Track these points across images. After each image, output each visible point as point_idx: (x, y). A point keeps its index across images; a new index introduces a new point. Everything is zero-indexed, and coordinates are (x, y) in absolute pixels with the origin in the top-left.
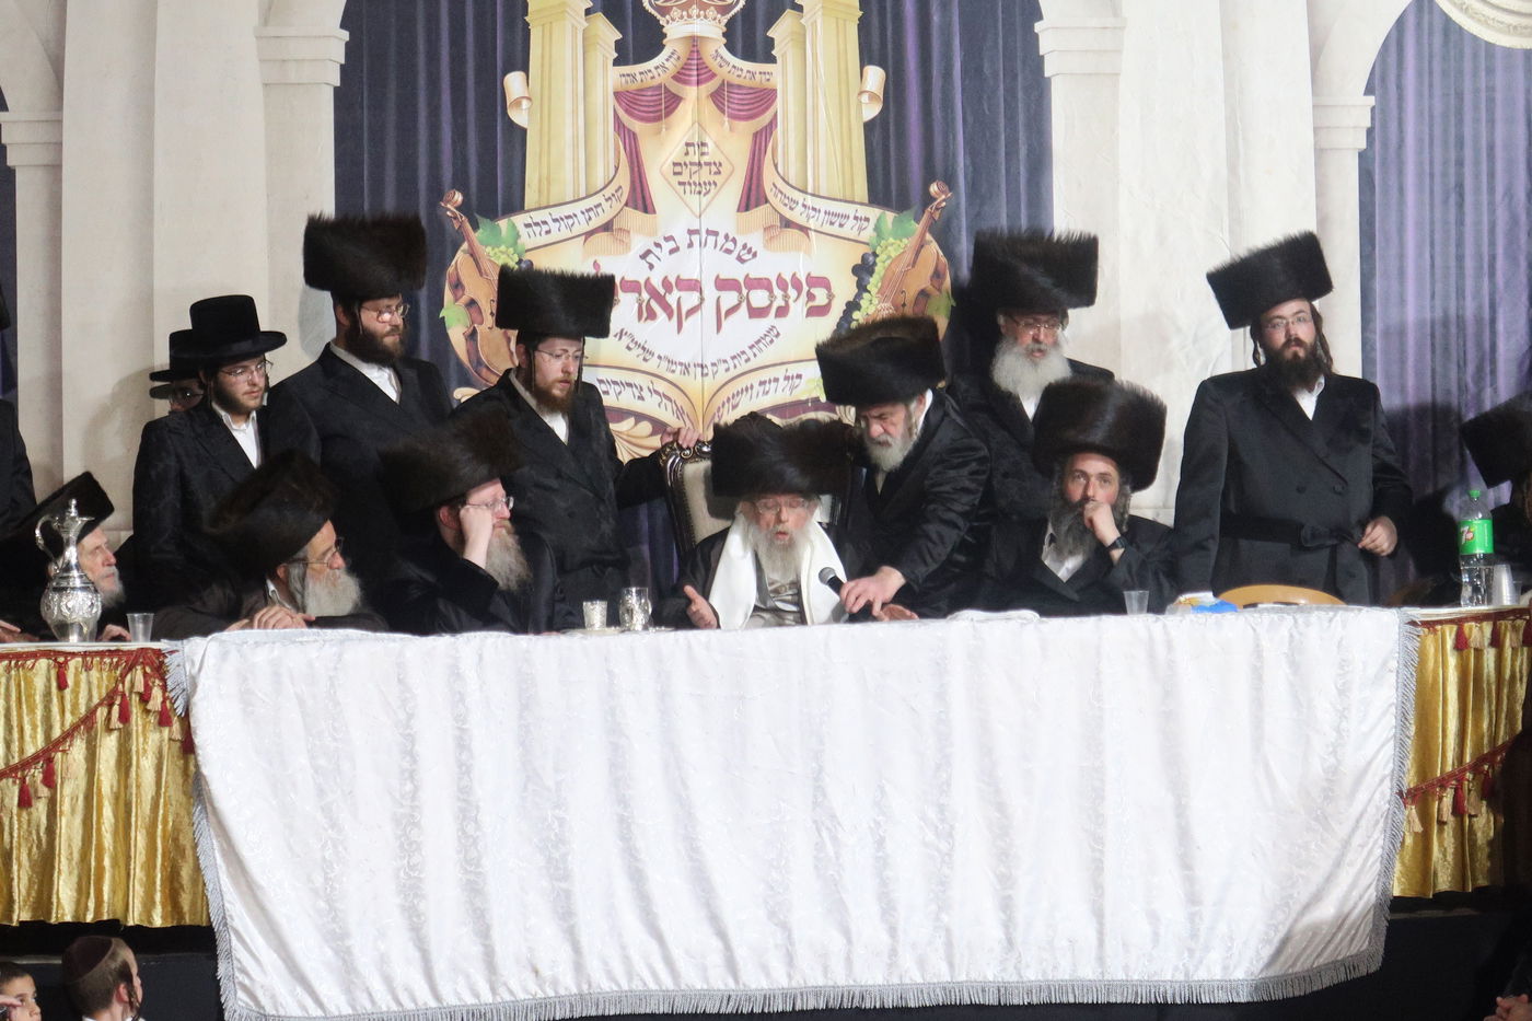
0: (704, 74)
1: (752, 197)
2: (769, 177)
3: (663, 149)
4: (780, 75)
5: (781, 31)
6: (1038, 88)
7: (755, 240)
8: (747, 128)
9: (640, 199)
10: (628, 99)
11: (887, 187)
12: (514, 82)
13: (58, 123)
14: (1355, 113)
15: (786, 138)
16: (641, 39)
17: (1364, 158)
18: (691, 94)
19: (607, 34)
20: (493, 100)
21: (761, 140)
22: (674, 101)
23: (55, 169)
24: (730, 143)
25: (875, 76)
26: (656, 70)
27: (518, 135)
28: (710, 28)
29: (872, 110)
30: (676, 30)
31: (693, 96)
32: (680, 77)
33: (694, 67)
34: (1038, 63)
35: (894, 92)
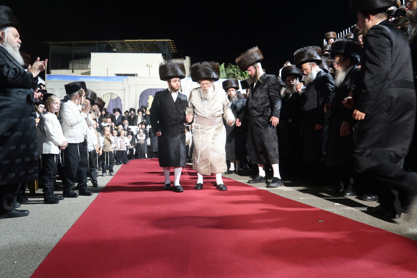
20: (147, 101)
27: (148, 103)
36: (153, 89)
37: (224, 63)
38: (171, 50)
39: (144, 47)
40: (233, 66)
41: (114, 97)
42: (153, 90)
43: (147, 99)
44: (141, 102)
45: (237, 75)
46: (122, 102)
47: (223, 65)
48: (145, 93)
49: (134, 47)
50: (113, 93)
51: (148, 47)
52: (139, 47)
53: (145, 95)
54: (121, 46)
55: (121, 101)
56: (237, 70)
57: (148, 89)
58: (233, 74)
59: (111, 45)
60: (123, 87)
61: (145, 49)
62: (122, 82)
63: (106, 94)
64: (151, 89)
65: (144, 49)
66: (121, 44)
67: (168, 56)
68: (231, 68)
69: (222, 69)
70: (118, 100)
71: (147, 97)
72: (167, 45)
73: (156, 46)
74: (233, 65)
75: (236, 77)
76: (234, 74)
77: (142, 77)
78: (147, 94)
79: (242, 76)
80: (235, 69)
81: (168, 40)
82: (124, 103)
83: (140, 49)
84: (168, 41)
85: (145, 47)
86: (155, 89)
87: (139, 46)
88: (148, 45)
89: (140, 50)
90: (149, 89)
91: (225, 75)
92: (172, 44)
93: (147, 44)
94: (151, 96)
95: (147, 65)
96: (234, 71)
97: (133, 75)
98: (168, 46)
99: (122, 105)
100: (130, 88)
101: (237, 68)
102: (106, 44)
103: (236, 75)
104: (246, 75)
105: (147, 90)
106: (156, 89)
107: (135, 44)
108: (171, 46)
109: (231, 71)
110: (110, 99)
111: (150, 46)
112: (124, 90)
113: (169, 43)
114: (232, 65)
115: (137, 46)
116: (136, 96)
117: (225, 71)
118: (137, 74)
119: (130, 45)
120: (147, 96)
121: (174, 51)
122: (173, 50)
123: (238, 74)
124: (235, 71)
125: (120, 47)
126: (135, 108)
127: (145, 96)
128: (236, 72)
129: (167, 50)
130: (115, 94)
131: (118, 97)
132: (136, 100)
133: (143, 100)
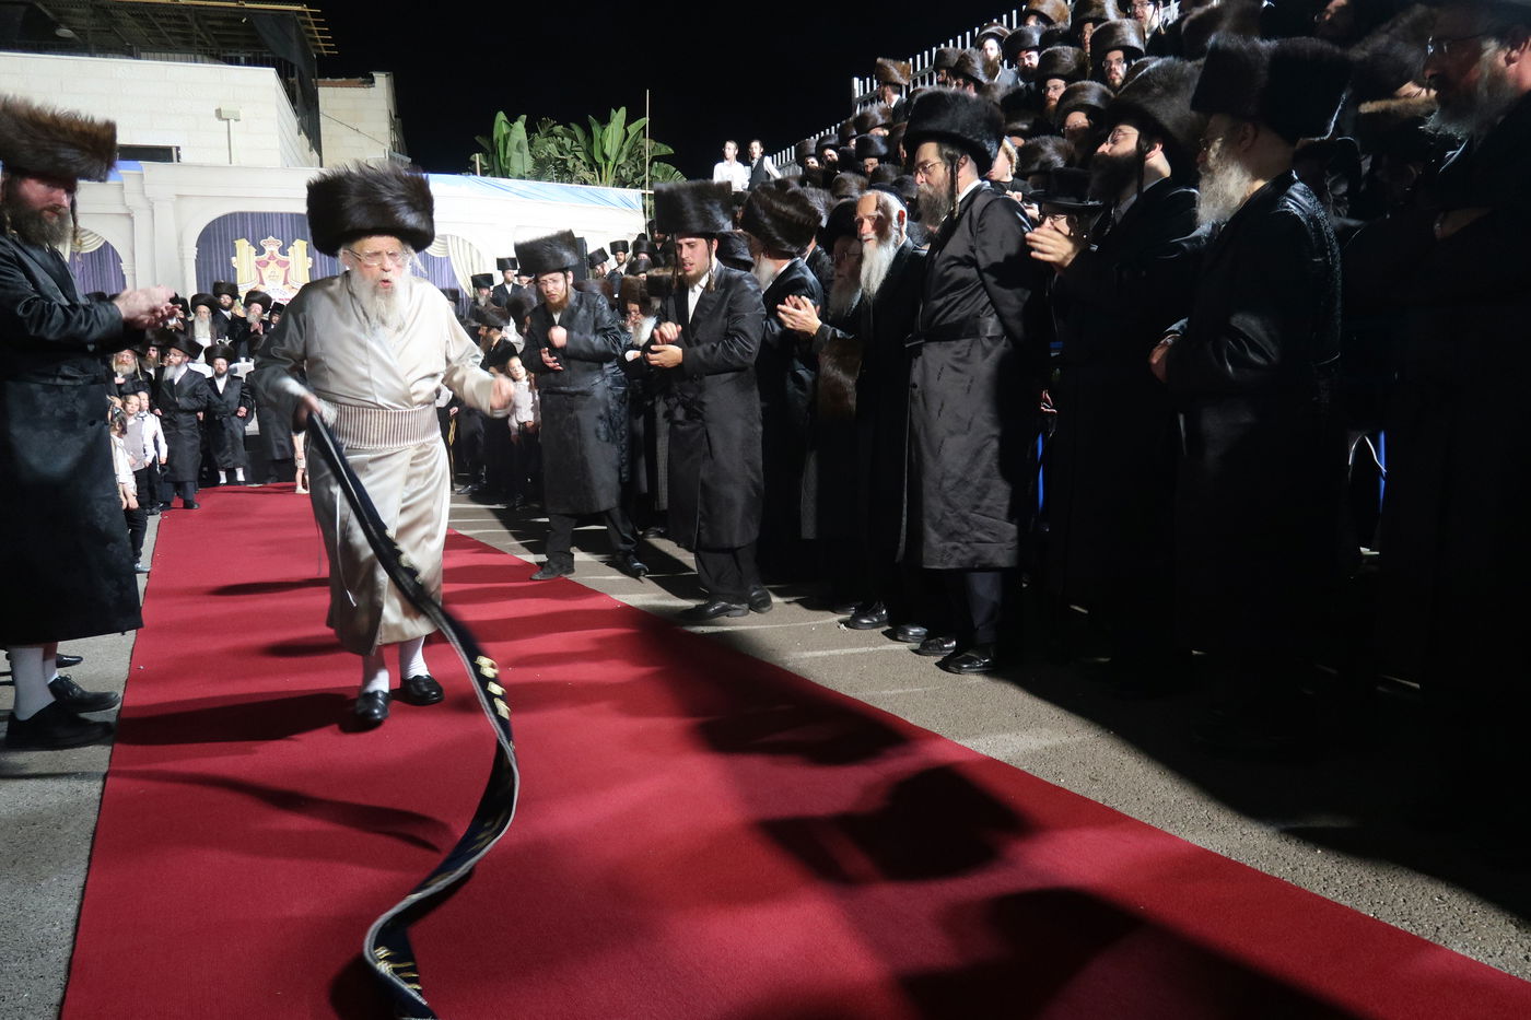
0: (275, 258)
1: (286, 282)
2: (289, 279)
3: (266, 273)
4: (290, 258)
5: (290, 250)
8: (283, 270)
10: (258, 263)
12: (234, 259)
13: (134, 266)
15: (291, 272)
16: (260, 251)
18: (271, 262)
19: (254, 250)
20: (229, 263)
21: (287, 270)
22: (268, 263)
23: (134, 275)
24: (280, 272)
25: (310, 260)
26: (264, 257)
27: (235, 269)
28: (275, 249)
29: (310, 266)
30: (267, 249)
32: (269, 259)
33: (272, 257)
35: (314, 263)
36: (252, 214)
37: (524, 117)
38: (310, 44)
39: (196, 27)
40: (558, 129)
41: (91, 246)
42: (252, 220)
43: (227, 254)
44: (205, 263)
45: (575, 166)
46: (125, 267)
47: (520, 125)
48: (220, 230)
49: (152, 26)
50: (86, 230)
51: (212, 27)
52: (175, 26)
53: (220, 237)
54: (94, 16)
55: (117, 259)
56: (575, 143)
57: (231, 215)
58: (558, 159)
59: (49, 14)
60: (124, 204)
61: (202, 34)
62: (116, 182)
64: (243, 215)
65: (198, 36)
66: (91, 11)
67: (300, 72)
68: (551, 134)
69: (518, 138)
70: (106, 255)
71: (227, 247)
72: (293, 31)
73: (250, 26)
74: (558, 124)
75: (568, 172)
76: (564, 162)
77: (201, 166)
78: (226, 235)
79: (592, 170)
80: (567, 141)
81: (299, 8)
82: (134, 270)
83: (176, 34)
84: (298, 12)
85: (200, 26)
86: (260, 214)
87: (174, 21)
88: (210, 23)
89: (179, 38)
90: (233, 215)
91: (529, 163)
92: (317, 24)
93: (206, 18)
94: (244, 241)
95: (219, 113)
96: (561, 146)
97: (162, 154)
98: (298, 28)
99: (124, 276)
100: (153, 211)
101: (574, 138)
102: (23, 9)
103: (570, 164)
104: (606, 166)
105: (225, 217)
106: (264, 214)
107: (155, 15)
108: (312, 32)
109: (552, 148)
110: (74, 254)
111: (220, 23)
112: (129, 216)
113: (303, 18)
114: (554, 126)
115: (165, 20)
116: (180, 243)
117: (531, 144)
118: (178, 148)
119: (132, 15)
120: (226, 240)
121: (327, 48)
122: (322, 44)
123: (579, 159)
124: (568, 147)
125: (92, 22)
127: (221, 242)
128: (569, 153)
129: (296, 46)
130: (91, 233)
131: (106, 243)
132: (182, 259)
133: (210, 257)
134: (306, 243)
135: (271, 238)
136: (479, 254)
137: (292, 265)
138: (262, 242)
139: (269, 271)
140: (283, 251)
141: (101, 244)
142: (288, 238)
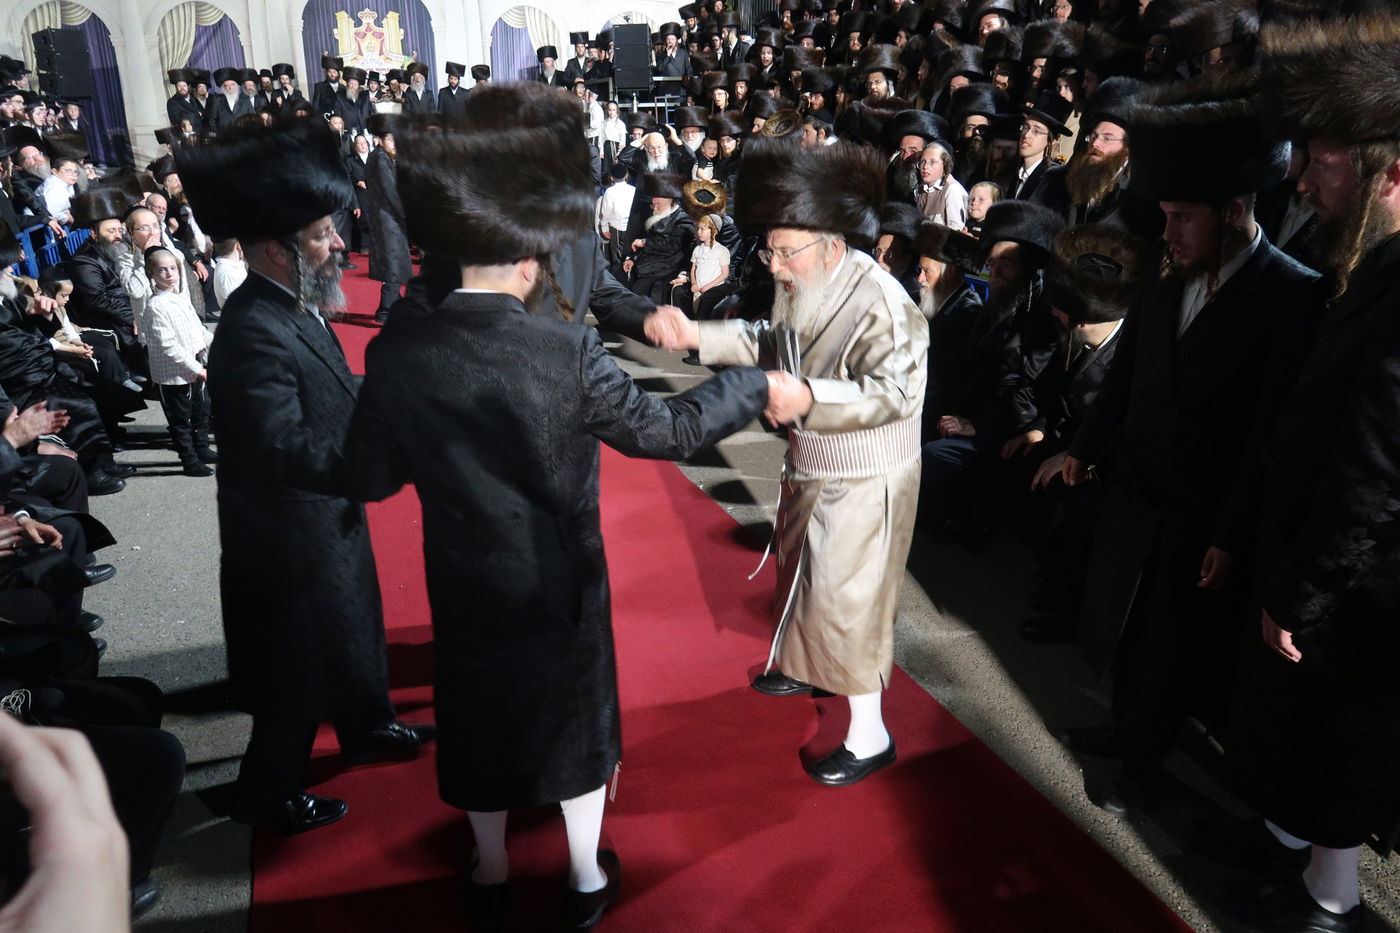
0: (371, 30)
1: (381, 53)
2: (384, 50)
3: (364, 44)
4: (384, 30)
5: (384, 22)
6: (432, 34)
7: (382, 61)
8: (379, 40)
9: (361, 53)
10: (357, 34)
11: (405, 52)
12: (335, 30)
13: (251, 38)
14: (489, 40)
15: (386, 43)
16: (358, 23)
17: (491, 48)
19: (352, 22)
20: (331, 34)
21: (382, 42)
22: (365, 35)
23: (251, 46)
24: (376, 43)
25: (402, 31)
26: (362, 29)
27: (337, 41)
28: (371, 21)
29: (402, 37)
30: (364, 21)
31: (369, 34)
32: (366, 30)
33: (368, 29)
34: (431, 29)
35: (406, 34)
41: (211, 19)
43: (329, 24)
44: (311, 35)
46: (242, 38)
48: (322, 2)
50: (206, 4)
53: (323, 9)
55: (235, 31)
63: (177, 7)
70: (224, 27)
71: (329, 19)
78: (327, 7)
94: (344, 14)
99: (242, 47)
110: (198, 27)
116: (289, 16)
120: (328, 13)
126: (289, 62)
127: (323, 12)
130: (212, 6)
131: (225, 15)
132: (291, 31)
133: (315, 29)
134: (398, 14)
135: (367, 10)
136: (554, 24)
137: (386, 36)
138: (359, 15)
139: (366, 44)
140: (378, 23)
141: (221, 17)
142: (382, 12)
